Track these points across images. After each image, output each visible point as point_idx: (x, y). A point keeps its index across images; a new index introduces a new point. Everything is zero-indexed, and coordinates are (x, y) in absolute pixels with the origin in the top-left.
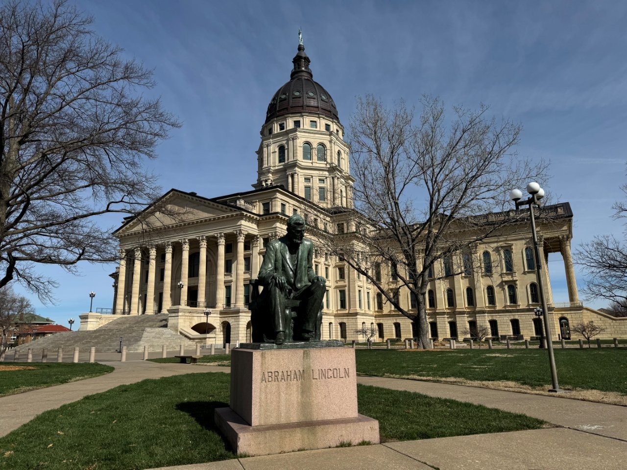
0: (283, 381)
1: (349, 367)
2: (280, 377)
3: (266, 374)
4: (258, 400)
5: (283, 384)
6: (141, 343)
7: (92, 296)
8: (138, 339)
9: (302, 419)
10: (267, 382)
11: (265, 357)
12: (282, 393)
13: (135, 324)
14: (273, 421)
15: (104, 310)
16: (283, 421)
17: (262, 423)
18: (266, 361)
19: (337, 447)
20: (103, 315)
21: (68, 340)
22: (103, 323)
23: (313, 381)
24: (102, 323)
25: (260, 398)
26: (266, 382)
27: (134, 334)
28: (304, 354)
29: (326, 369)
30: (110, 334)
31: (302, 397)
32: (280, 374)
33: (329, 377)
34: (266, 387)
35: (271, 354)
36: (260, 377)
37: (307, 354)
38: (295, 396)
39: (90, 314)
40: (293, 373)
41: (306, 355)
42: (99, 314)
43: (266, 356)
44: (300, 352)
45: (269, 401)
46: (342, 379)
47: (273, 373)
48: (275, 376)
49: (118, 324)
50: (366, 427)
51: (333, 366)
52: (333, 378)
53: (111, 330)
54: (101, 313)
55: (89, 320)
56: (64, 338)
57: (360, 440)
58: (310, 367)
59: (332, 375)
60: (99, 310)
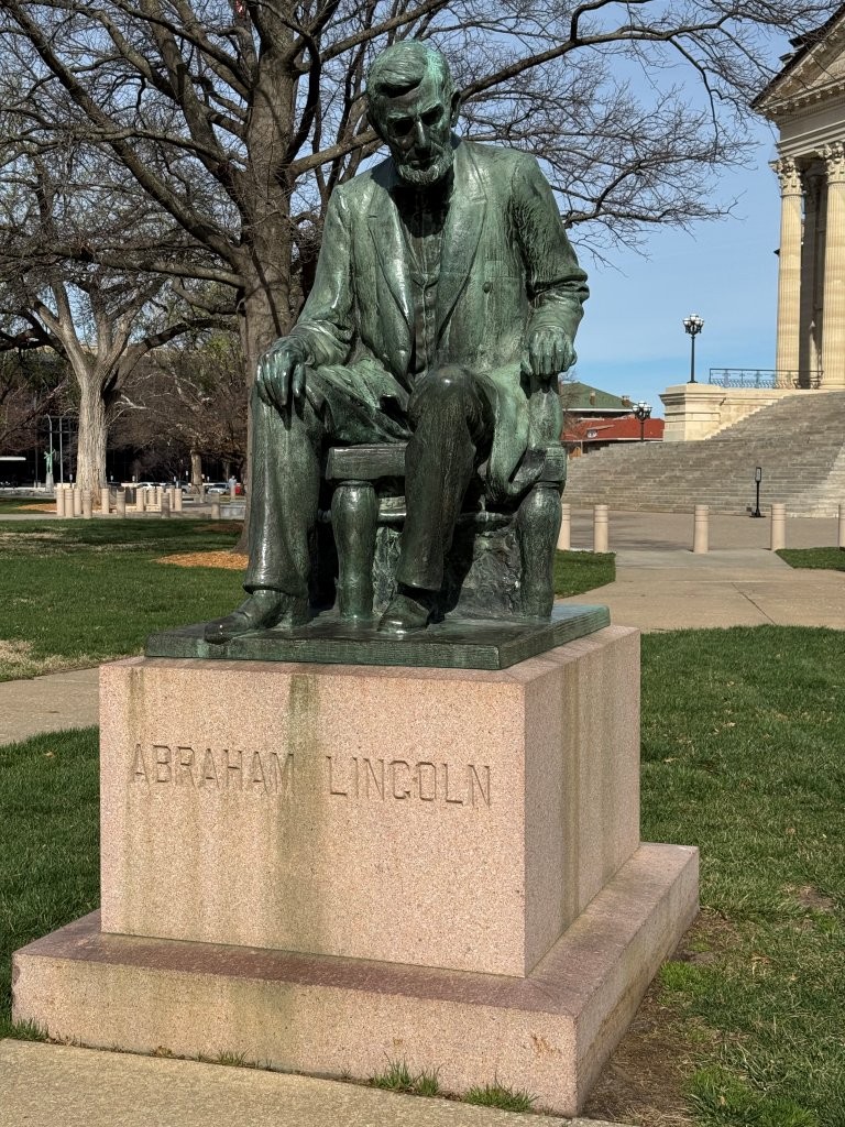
0: (211, 785)
1: (491, 763)
2: (197, 770)
3: (149, 750)
4: (122, 844)
5: (210, 798)
6: (827, 486)
7: (693, 329)
8: (817, 474)
9: (283, 940)
10: (152, 782)
11: (141, 689)
12: (205, 830)
13: (828, 419)
14: (173, 924)
15: (734, 376)
16: (210, 932)
17: (137, 926)
18: (148, 704)
19: (371, 1083)
20: (730, 392)
21: (623, 473)
22: (734, 416)
23: (333, 801)
24: (729, 419)
25: (128, 838)
26: (147, 780)
27: (809, 457)
28: (292, 692)
29: (387, 760)
30: (740, 453)
31: (285, 855)
32: (200, 757)
33: (400, 794)
34: (149, 799)
35: (166, 680)
36: (126, 761)
37: (307, 690)
38: (256, 850)
39: (690, 388)
40: (248, 757)
41: (302, 697)
42: (718, 389)
43: (147, 684)
44: (277, 682)
45: (158, 853)
46: (458, 810)
47: (174, 751)
48: (181, 764)
49: (777, 419)
50: (511, 1034)
51: (419, 749)
52: (415, 800)
53: (743, 443)
54: (725, 383)
55: (688, 407)
56: (616, 463)
57: (483, 1081)
58: (316, 744)
59: (414, 789)
60: (719, 376)
